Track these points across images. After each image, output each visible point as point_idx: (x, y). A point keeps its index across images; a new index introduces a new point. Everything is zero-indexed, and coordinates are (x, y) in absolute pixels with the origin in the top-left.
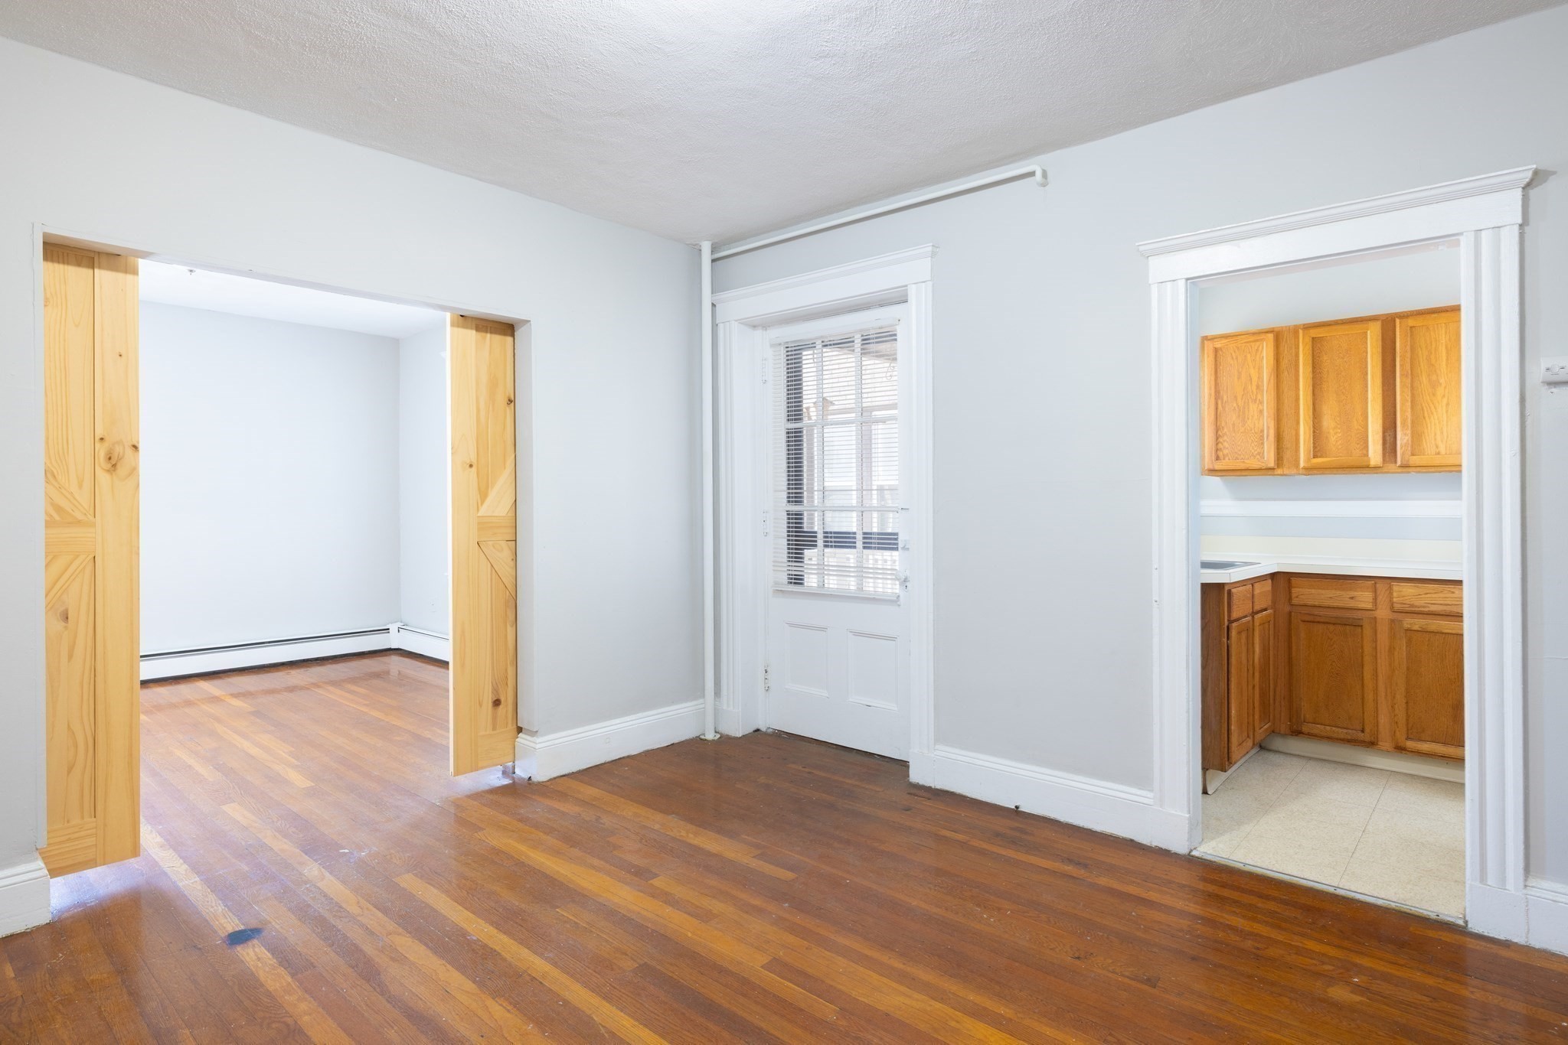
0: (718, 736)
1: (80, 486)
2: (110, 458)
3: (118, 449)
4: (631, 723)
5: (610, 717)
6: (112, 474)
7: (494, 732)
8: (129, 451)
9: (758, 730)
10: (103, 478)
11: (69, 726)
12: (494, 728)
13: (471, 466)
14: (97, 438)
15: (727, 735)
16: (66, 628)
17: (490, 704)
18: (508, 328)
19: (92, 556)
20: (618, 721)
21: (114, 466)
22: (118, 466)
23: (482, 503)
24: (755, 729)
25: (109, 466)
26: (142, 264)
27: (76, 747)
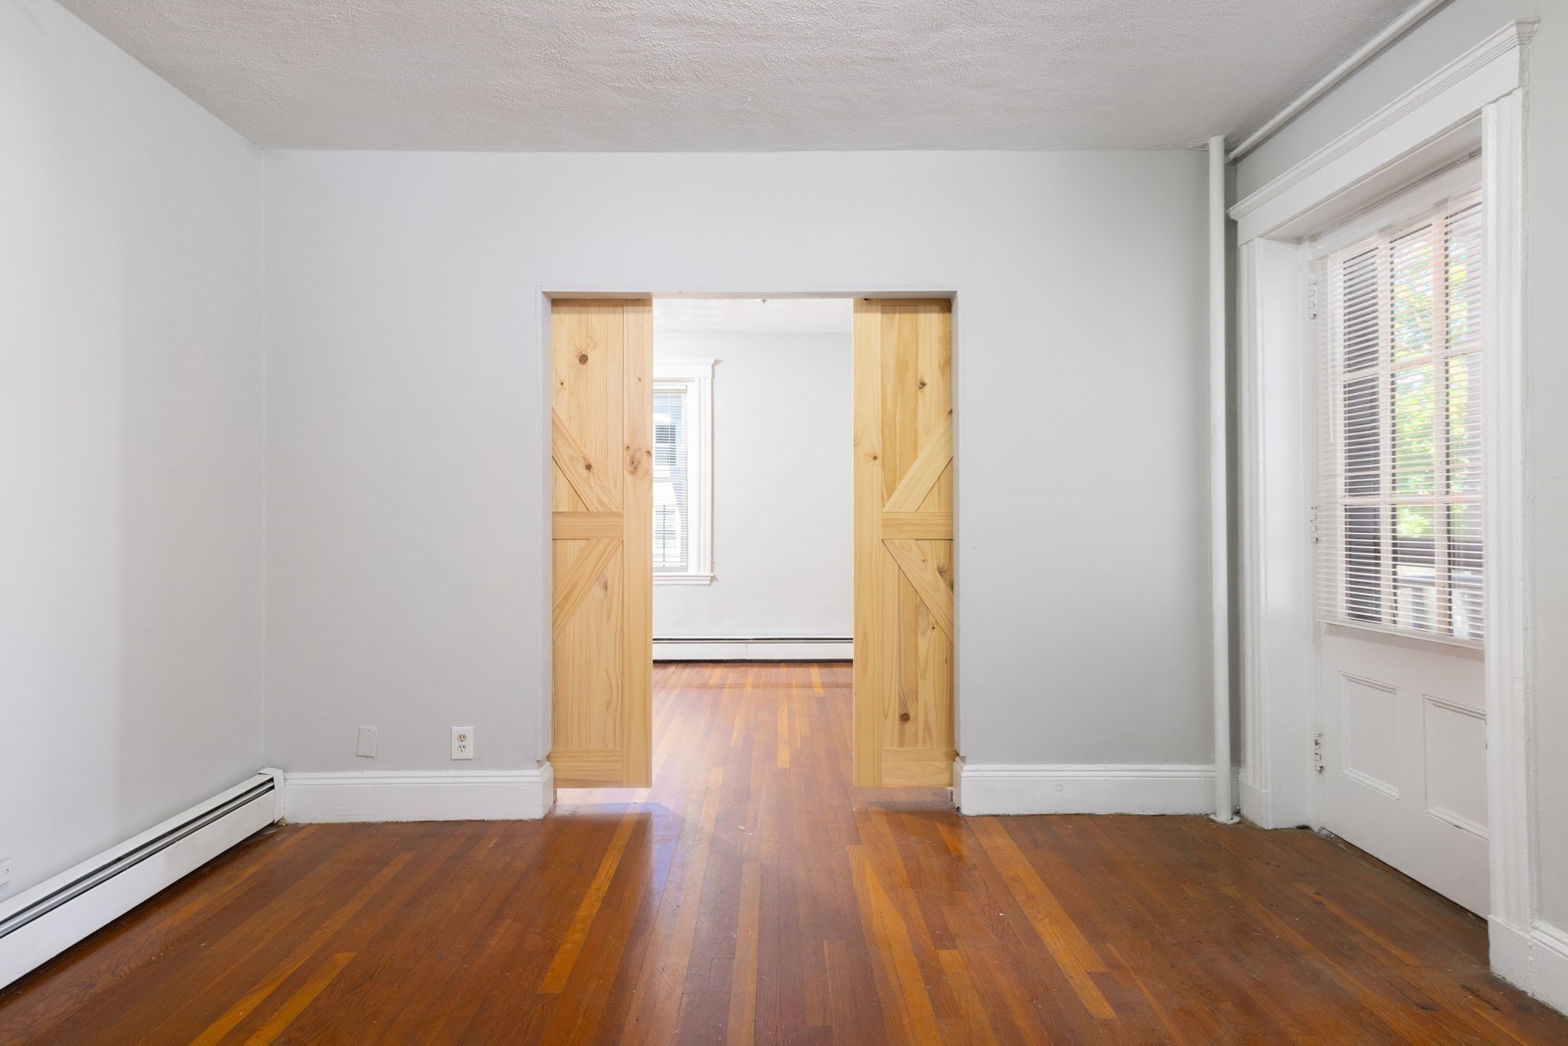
0: (1237, 819)
1: (615, 486)
2: (633, 463)
3: (638, 455)
4: (1096, 773)
5: (1064, 759)
6: (634, 475)
7: (901, 749)
8: (645, 456)
9: (1305, 828)
10: (629, 478)
11: (607, 673)
12: (901, 745)
13: (875, 458)
14: (625, 447)
15: (1252, 823)
16: (606, 595)
17: (897, 718)
18: (945, 303)
19: (621, 540)
20: (1076, 767)
21: (635, 468)
22: (638, 469)
23: (889, 496)
24: (1301, 823)
25: (633, 468)
26: (655, 302)
27: (612, 689)
